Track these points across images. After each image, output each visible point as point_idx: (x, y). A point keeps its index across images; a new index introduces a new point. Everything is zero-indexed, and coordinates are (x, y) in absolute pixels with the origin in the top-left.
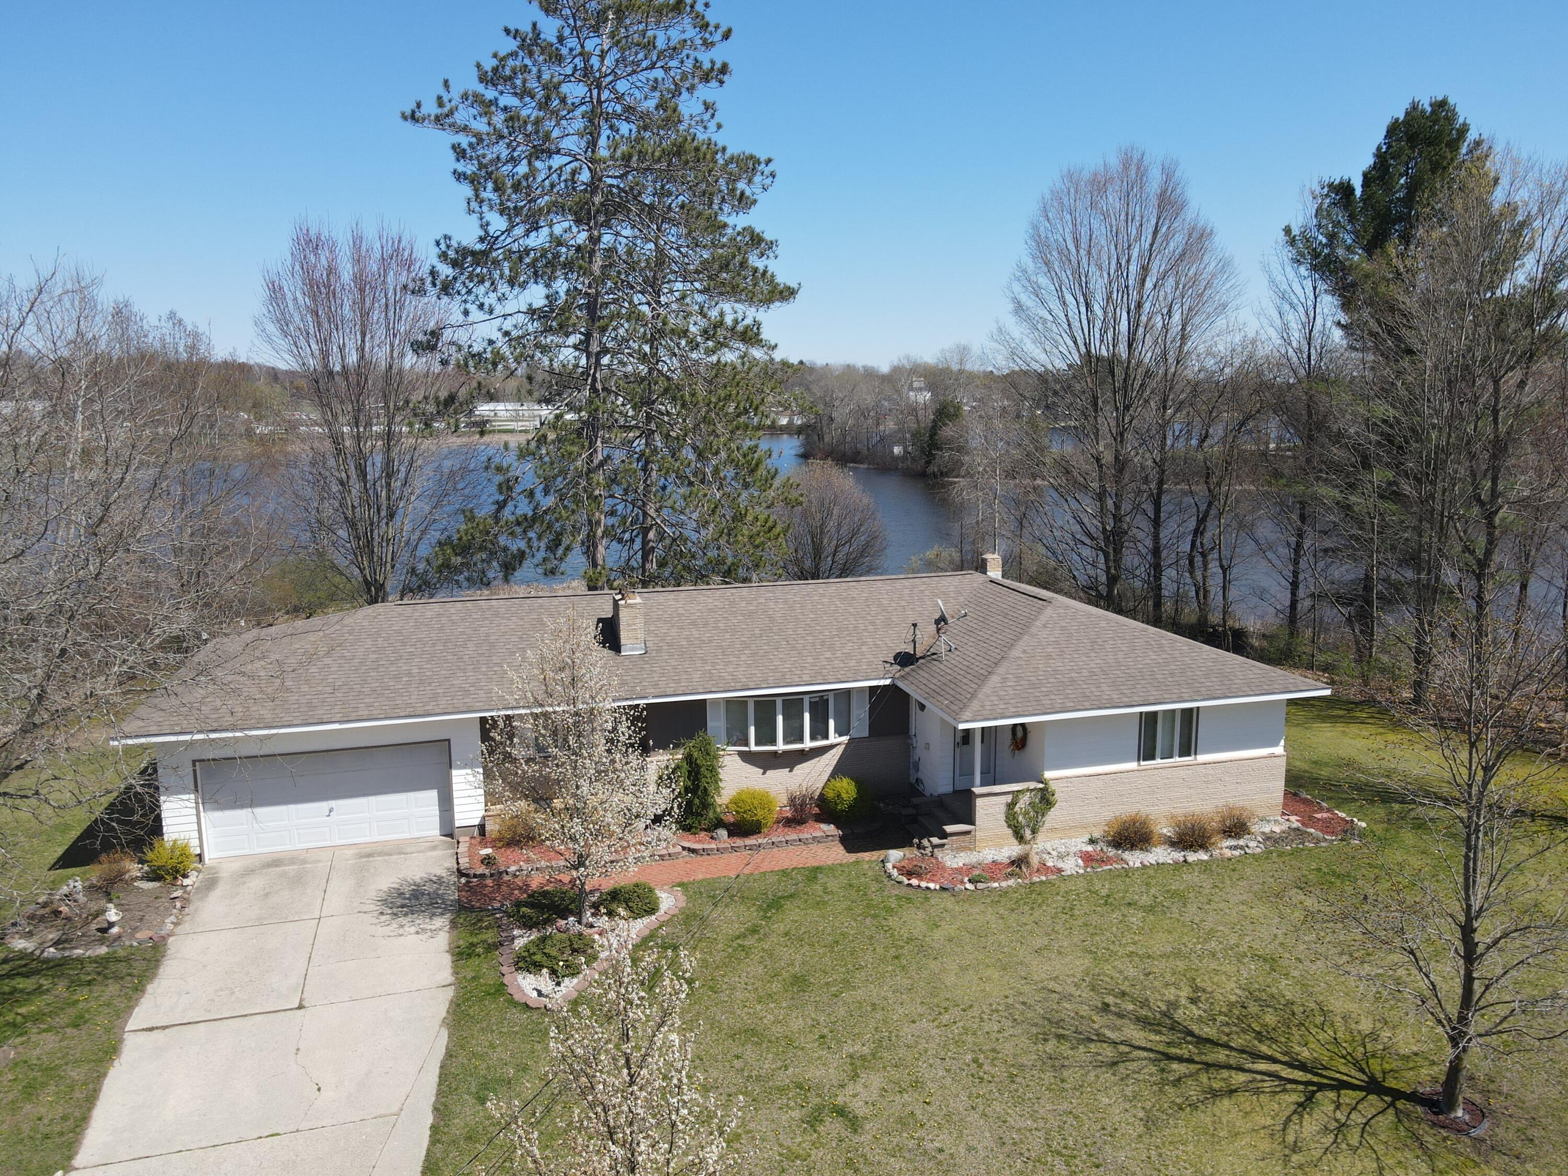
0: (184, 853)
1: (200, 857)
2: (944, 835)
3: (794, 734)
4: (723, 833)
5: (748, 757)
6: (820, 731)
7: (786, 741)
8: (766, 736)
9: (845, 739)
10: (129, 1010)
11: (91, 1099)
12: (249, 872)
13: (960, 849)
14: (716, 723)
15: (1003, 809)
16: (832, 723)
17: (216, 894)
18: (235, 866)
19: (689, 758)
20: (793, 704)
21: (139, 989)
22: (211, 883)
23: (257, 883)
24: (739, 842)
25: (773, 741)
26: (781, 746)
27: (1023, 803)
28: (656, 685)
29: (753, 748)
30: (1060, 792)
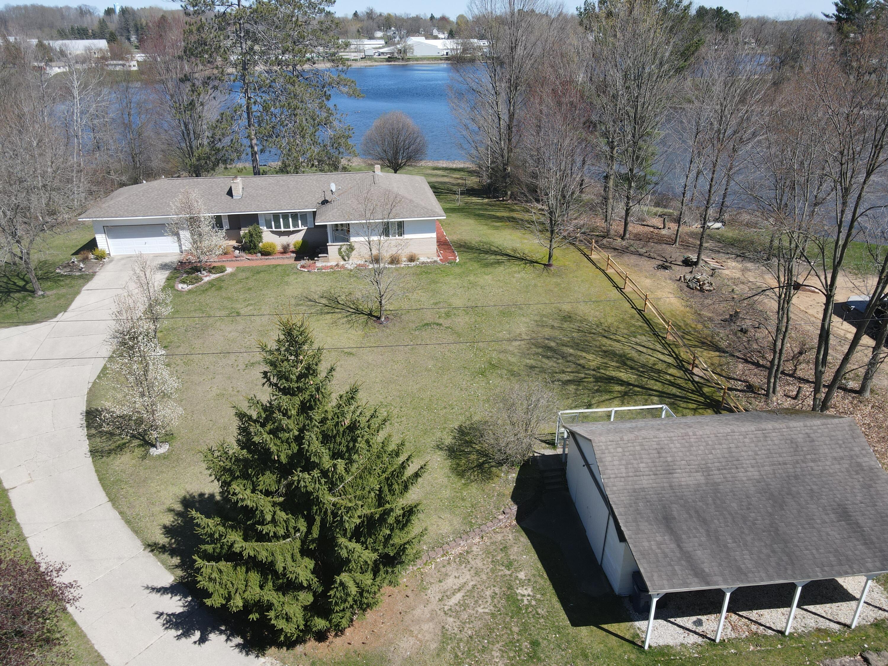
0: (104, 252)
1: (109, 254)
2: (319, 257)
3: (287, 225)
4: (259, 254)
5: (273, 232)
6: (295, 225)
7: (284, 228)
8: (278, 226)
9: (306, 228)
10: (84, 286)
11: (72, 301)
12: (122, 259)
13: (324, 262)
14: (261, 221)
15: (337, 250)
16: (300, 222)
17: (111, 264)
18: (119, 257)
19: (250, 232)
20: (285, 216)
21: (88, 282)
22: (111, 261)
23: (123, 262)
24: (263, 257)
25: (280, 228)
26: (283, 229)
27: (344, 248)
28: (240, 209)
29: (274, 229)
30: (356, 246)
